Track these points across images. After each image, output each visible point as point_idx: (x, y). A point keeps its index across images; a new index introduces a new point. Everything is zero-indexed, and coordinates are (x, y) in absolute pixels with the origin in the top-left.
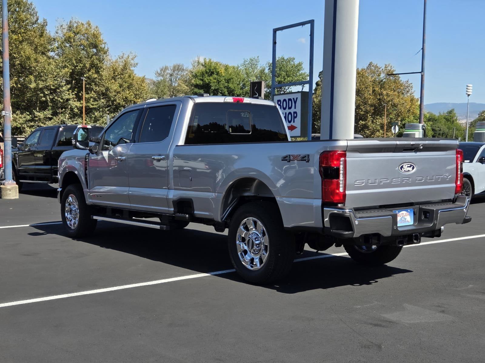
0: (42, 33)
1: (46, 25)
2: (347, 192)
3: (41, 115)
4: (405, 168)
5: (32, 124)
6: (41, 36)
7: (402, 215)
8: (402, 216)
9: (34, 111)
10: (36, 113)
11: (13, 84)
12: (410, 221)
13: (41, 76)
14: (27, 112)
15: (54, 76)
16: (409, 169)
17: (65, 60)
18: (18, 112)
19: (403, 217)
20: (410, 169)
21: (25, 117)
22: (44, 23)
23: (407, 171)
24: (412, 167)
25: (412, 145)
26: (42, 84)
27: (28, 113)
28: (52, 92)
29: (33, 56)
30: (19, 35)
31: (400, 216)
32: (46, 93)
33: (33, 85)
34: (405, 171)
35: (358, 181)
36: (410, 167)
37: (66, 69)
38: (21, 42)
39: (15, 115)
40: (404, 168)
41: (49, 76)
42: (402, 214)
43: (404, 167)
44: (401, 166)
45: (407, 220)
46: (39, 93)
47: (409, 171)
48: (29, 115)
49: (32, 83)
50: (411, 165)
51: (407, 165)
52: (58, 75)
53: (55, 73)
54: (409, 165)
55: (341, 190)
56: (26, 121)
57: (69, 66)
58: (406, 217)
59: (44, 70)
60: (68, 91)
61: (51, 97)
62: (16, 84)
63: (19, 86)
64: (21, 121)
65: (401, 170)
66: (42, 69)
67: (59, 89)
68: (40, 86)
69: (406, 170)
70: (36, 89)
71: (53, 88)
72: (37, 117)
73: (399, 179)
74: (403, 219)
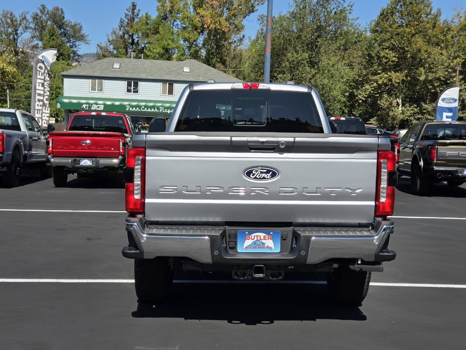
0: (435, 24)
1: (440, 15)
2: (147, 201)
3: (429, 107)
4: (256, 174)
5: (420, 116)
6: (434, 27)
8: (256, 239)
9: (422, 103)
10: (424, 105)
11: (403, 77)
12: (273, 248)
13: (431, 68)
14: (414, 105)
15: (445, 67)
17: (458, 49)
18: (407, 105)
20: (268, 176)
21: (412, 110)
22: (438, 13)
23: (260, 178)
25: (263, 142)
26: (431, 76)
27: (416, 106)
28: (442, 83)
29: (424, 48)
30: (412, 28)
32: (436, 84)
33: (422, 78)
36: (267, 173)
37: (458, 59)
38: (413, 35)
39: (403, 108)
40: (254, 174)
41: (439, 68)
42: (257, 236)
43: (254, 172)
44: (248, 171)
45: (266, 245)
46: (428, 85)
47: (264, 178)
48: (416, 108)
49: (421, 75)
50: (269, 171)
51: (260, 170)
52: (449, 65)
53: (446, 64)
55: (137, 197)
56: (414, 114)
57: (462, 55)
58: (263, 241)
59: (434, 61)
60: (460, 82)
61: (441, 89)
62: (406, 77)
63: (409, 78)
64: (409, 114)
65: (249, 176)
66: (432, 61)
67: (449, 80)
68: (430, 78)
70: (426, 81)
71: (443, 79)
72: (425, 109)
73: (244, 188)
74: (258, 243)
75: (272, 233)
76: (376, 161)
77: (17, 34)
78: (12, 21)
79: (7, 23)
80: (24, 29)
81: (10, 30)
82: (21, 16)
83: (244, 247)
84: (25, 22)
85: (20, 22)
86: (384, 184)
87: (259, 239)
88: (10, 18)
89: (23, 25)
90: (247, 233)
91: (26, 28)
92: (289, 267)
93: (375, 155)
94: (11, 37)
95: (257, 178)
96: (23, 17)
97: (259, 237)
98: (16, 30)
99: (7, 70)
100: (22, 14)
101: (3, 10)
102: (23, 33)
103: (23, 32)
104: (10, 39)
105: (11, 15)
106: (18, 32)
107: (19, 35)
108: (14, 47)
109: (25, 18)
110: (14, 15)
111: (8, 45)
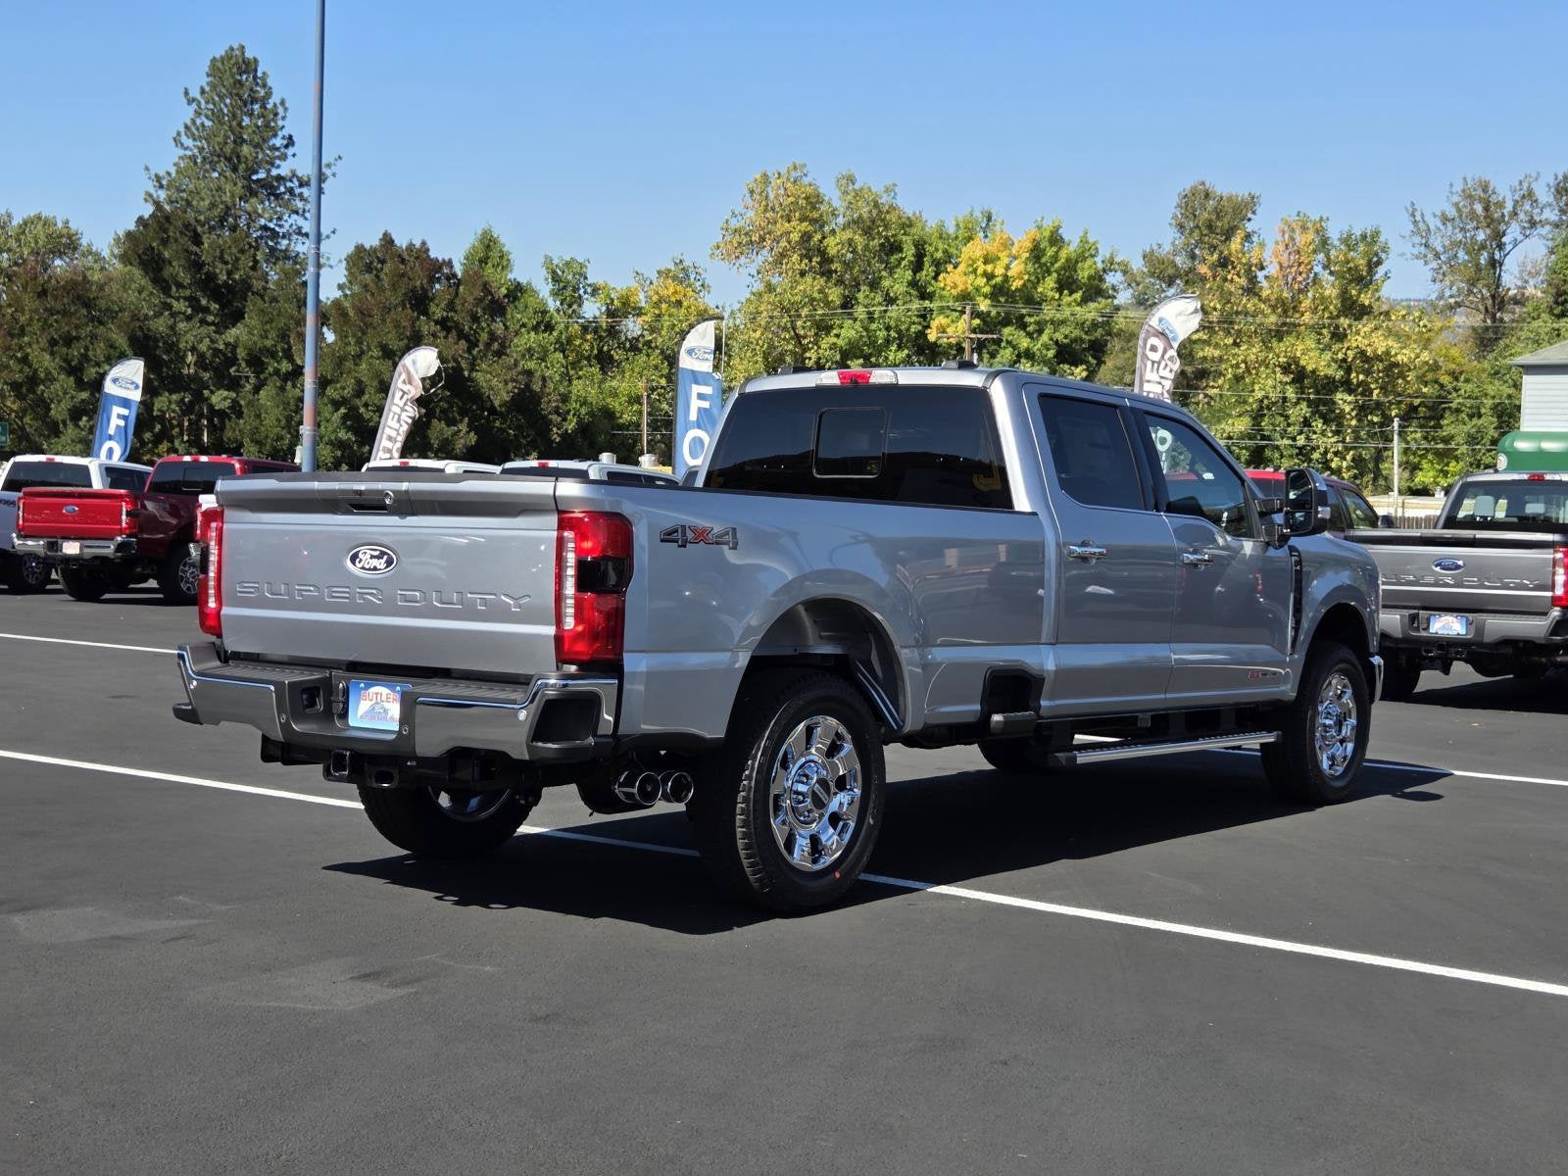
2: (226, 611)
4: (364, 559)
7: (375, 696)
8: (374, 701)
12: (393, 720)
16: (375, 563)
19: (377, 703)
20: (381, 564)
23: (369, 569)
24: (386, 557)
31: (372, 700)
34: (363, 568)
35: (246, 585)
36: (378, 557)
40: (361, 560)
42: (377, 694)
43: (360, 555)
44: (354, 551)
45: (388, 715)
47: (375, 569)
50: (383, 553)
51: (368, 551)
54: (377, 553)
55: (212, 604)
58: (386, 705)
65: (354, 563)
69: (367, 567)
73: (347, 590)
74: (377, 709)
75: (398, 688)
76: (555, 534)
77: (1501, 246)
78: (1486, 209)
79: (1473, 215)
80: (1524, 227)
81: (1481, 236)
82: (1518, 188)
83: (359, 716)
84: (1527, 207)
85: (1514, 208)
86: (570, 588)
87: (379, 700)
88: (1480, 200)
89: (1522, 216)
90: (362, 685)
91: (1533, 224)
92: (409, 763)
93: (553, 520)
94: (1483, 259)
95: (365, 569)
96: (1524, 191)
97: (379, 696)
98: (1498, 236)
99: (1399, 358)
100: (1521, 183)
101: (1465, 179)
102: (1521, 242)
103: (1520, 237)
104: (1478, 265)
105: (1485, 189)
106: (1504, 240)
107: (1508, 247)
108: (1488, 286)
109: (1529, 195)
110: (1494, 188)
111: (1472, 282)
